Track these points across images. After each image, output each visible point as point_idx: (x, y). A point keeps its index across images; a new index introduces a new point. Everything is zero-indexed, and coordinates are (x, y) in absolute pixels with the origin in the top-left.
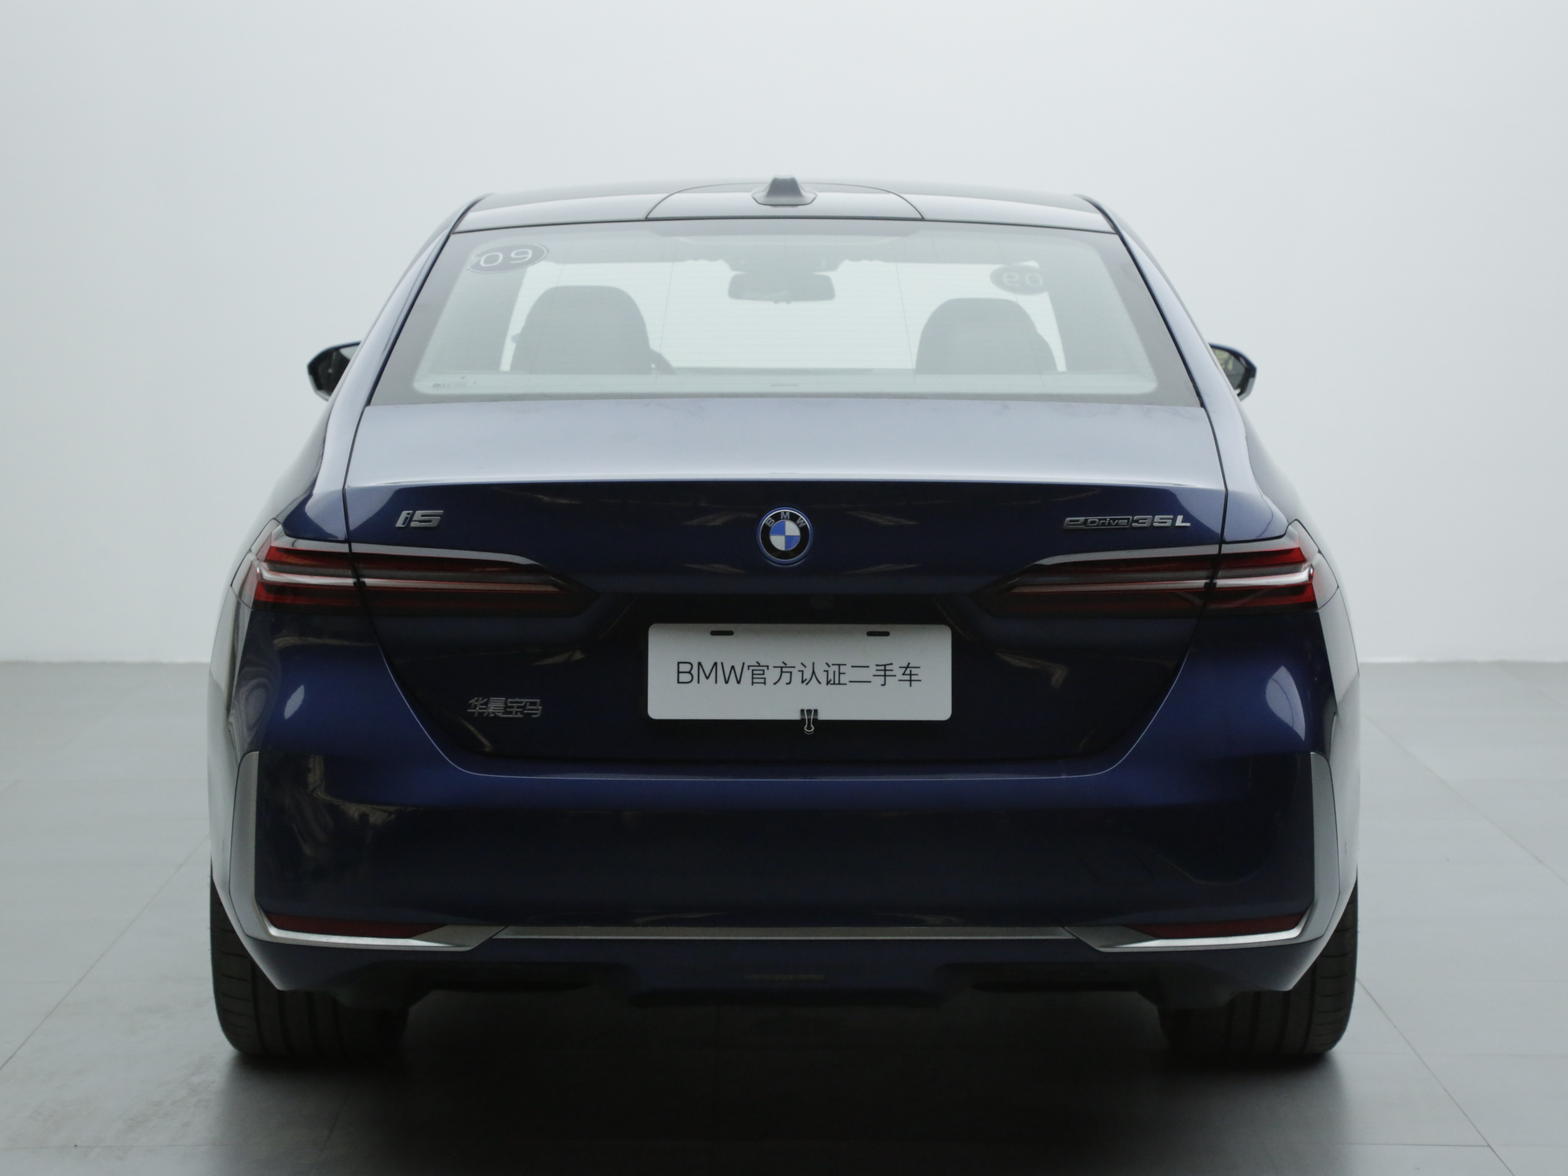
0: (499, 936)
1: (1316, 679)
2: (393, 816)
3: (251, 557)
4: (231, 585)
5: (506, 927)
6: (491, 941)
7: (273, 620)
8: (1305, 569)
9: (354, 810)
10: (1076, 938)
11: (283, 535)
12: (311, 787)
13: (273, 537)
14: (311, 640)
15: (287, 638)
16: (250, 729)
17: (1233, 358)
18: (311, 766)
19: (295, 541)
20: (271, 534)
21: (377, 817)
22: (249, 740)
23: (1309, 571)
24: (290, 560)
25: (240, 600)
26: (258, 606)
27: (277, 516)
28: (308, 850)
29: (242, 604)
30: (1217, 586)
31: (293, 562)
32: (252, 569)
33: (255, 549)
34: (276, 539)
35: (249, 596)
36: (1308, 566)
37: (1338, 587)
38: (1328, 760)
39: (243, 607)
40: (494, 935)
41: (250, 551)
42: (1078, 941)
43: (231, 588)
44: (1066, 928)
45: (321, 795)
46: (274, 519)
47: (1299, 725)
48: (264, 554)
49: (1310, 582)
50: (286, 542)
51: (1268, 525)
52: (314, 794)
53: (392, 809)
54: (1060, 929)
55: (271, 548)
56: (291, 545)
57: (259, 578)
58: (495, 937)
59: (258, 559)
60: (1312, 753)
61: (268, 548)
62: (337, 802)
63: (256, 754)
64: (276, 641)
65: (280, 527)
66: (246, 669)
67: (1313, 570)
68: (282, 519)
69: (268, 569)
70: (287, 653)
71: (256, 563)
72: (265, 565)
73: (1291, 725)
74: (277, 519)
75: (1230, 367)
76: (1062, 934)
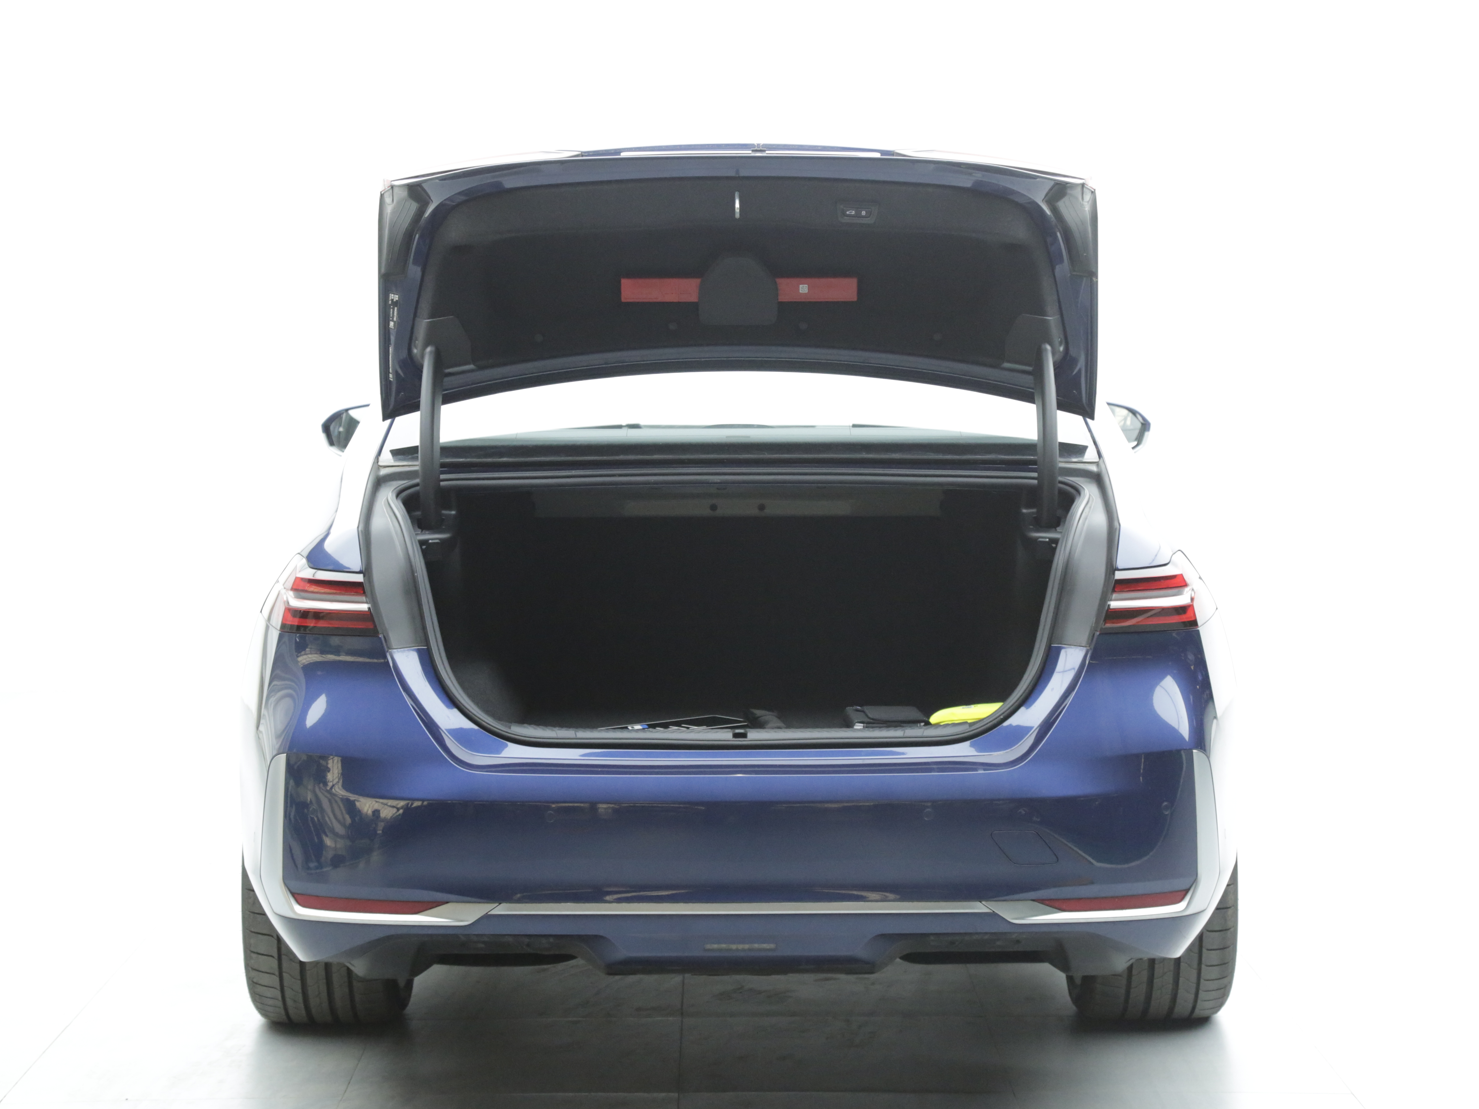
0: (493, 912)
1: (1198, 687)
2: (401, 811)
3: (279, 587)
4: (261, 612)
5: (500, 904)
6: (487, 917)
7: (298, 640)
8: (1187, 592)
9: (367, 805)
10: (992, 911)
11: (307, 568)
12: (330, 784)
13: (298, 570)
14: (331, 657)
15: (310, 656)
16: (278, 737)
17: (1131, 414)
18: (330, 766)
19: (315, 573)
20: (296, 566)
21: (388, 810)
22: (277, 746)
23: (1191, 595)
24: (314, 588)
25: (269, 624)
26: (285, 629)
27: (301, 552)
28: (328, 842)
29: (270, 626)
30: (1111, 607)
31: (316, 590)
32: (280, 597)
33: (282, 580)
34: (300, 571)
35: (277, 621)
36: (1190, 590)
37: (1217, 609)
38: (1208, 757)
39: (271, 629)
40: (489, 912)
41: (277, 581)
42: (994, 915)
43: (260, 613)
44: (983, 902)
45: (340, 791)
46: (299, 554)
47: (1183, 726)
48: (290, 584)
49: (1192, 604)
50: (309, 573)
51: (1156, 555)
52: (333, 790)
53: (402, 803)
54: (978, 904)
55: (297, 578)
56: (312, 575)
57: (286, 605)
58: (489, 913)
59: (285, 588)
60: (1194, 751)
61: (294, 578)
62: (352, 797)
63: (283, 757)
64: (300, 659)
65: (304, 561)
66: (275, 683)
67: (1195, 593)
68: (305, 554)
69: (293, 597)
70: (310, 669)
71: (283, 591)
72: (291, 593)
73: (1176, 727)
74: (302, 554)
75: (1128, 422)
76: (979, 907)
